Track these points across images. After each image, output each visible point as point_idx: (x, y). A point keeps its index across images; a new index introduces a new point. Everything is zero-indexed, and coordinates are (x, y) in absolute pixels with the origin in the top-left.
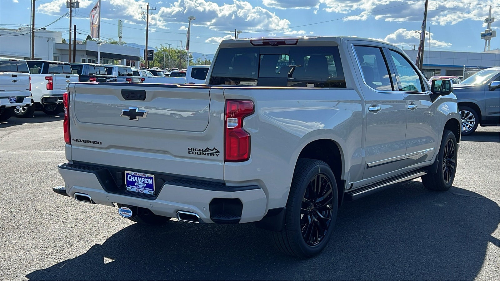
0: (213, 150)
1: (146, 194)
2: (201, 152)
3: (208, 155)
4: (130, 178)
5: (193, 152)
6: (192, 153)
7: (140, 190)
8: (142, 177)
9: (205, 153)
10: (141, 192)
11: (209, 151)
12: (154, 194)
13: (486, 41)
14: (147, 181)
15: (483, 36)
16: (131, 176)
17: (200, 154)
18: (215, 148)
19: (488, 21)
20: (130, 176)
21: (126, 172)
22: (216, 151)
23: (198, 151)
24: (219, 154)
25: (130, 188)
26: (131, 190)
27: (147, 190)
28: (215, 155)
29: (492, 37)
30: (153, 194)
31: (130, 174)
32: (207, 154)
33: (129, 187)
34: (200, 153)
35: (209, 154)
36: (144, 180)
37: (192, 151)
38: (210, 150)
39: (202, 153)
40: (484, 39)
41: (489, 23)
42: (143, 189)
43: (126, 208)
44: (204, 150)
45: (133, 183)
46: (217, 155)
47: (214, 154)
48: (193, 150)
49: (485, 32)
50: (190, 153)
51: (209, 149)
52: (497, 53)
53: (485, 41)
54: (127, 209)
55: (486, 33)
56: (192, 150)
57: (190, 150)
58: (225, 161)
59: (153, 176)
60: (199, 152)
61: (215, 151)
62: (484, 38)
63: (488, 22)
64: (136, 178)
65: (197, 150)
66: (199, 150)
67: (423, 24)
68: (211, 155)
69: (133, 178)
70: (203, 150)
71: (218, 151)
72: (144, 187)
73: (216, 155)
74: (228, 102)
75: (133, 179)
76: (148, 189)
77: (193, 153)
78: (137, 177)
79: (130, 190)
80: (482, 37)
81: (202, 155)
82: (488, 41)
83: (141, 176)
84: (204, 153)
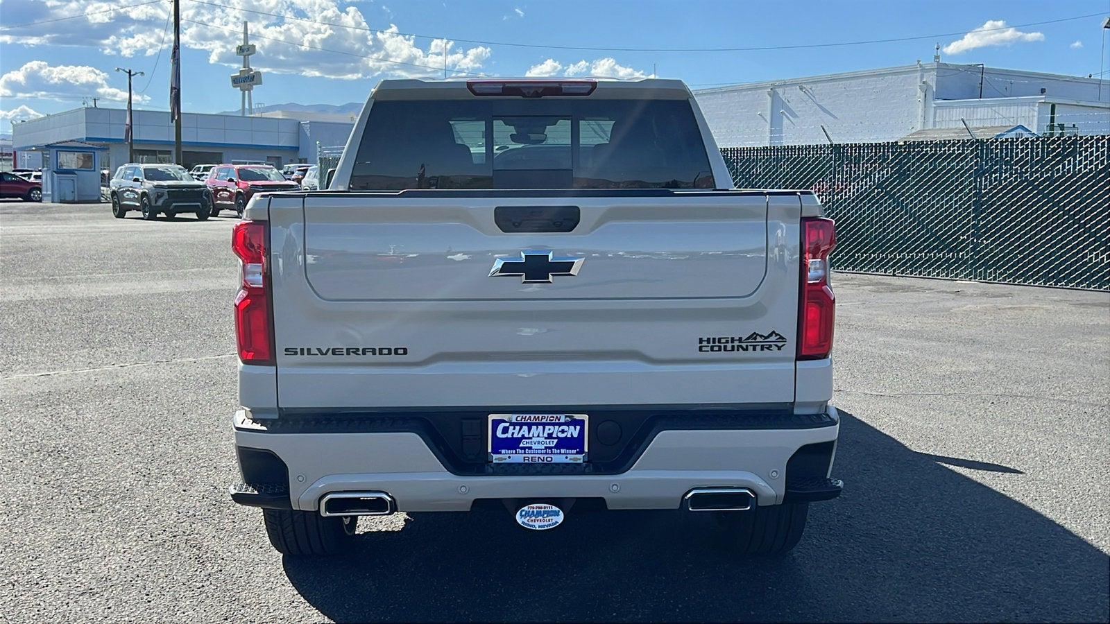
0: (768, 337)
1: (557, 464)
2: (736, 343)
3: (754, 349)
4: (505, 430)
5: (712, 347)
6: (709, 349)
7: (538, 458)
8: (544, 425)
9: (747, 346)
10: (540, 461)
11: (759, 339)
12: (584, 462)
13: (244, 92)
14: (563, 431)
15: (236, 81)
16: (507, 424)
17: (733, 350)
18: (774, 332)
19: (243, 51)
20: (503, 426)
21: (492, 417)
22: (778, 337)
23: (727, 342)
24: (784, 345)
25: (506, 456)
26: (508, 461)
27: (560, 453)
28: (774, 348)
29: (256, 84)
30: (581, 461)
31: (506, 422)
32: (751, 348)
33: (500, 453)
34: (733, 347)
35: (758, 348)
36: (551, 432)
37: (711, 344)
38: (761, 336)
39: (738, 346)
40: (239, 88)
41: (245, 56)
42: (546, 453)
43: (543, 505)
44: (743, 339)
45: (513, 444)
46: (779, 348)
47: (771, 346)
48: (714, 342)
49: (239, 74)
50: (704, 349)
51: (758, 335)
52: (280, 117)
53: (242, 92)
54: (545, 508)
55: (242, 76)
56: (709, 342)
57: (705, 343)
58: (800, 357)
59: (585, 417)
60: (729, 346)
61: (773, 338)
62: (238, 86)
63: (245, 53)
64: (525, 428)
65: (723, 341)
66: (730, 339)
67: (174, 53)
68: (762, 349)
69: (514, 429)
70: (740, 338)
71: (781, 337)
72: (551, 448)
73: (777, 348)
74: (807, 223)
75: (513, 433)
76: (563, 451)
77: (712, 350)
78: (530, 426)
79: (503, 461)
80: (235, 85)
81: (738, 350)
82: (247, 92)
83: (544, 421)
84: (744, 345)
